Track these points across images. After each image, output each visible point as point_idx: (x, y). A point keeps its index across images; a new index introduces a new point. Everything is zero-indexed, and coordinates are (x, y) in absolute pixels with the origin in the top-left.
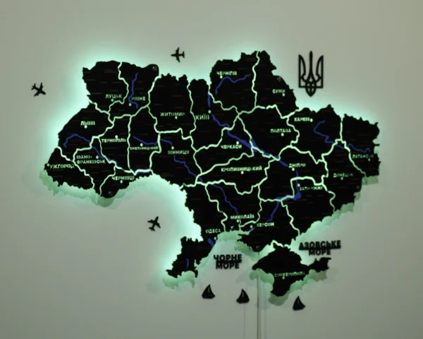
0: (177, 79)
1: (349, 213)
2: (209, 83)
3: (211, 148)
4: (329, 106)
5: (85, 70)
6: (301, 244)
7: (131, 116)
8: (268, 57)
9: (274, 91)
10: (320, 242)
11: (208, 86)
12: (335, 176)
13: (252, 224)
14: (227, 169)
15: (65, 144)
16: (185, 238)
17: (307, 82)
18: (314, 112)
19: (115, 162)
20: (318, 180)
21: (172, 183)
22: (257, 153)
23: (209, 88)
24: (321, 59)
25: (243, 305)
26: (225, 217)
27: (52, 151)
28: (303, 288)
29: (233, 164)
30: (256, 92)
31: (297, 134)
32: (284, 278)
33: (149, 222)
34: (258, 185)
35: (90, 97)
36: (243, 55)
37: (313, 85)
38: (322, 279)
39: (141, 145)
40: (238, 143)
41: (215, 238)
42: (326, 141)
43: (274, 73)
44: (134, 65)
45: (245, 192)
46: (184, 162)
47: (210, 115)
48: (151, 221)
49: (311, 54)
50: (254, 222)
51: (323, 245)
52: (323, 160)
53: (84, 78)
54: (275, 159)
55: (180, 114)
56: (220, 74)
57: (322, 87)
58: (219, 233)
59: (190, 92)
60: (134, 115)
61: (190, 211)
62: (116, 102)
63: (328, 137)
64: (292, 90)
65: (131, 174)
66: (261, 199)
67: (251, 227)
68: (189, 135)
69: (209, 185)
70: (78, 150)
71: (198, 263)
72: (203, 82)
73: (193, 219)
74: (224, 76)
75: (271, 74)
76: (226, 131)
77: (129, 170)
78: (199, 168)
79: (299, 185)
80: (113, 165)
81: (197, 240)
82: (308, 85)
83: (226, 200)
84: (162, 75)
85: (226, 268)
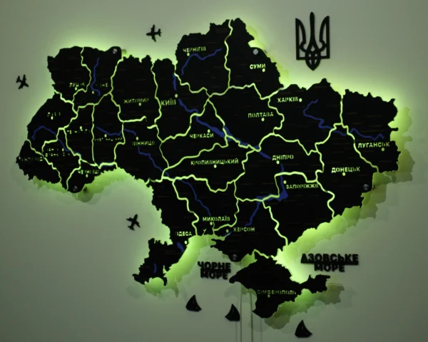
0: (140, 61)
1: (370, 219)
2: (175, 62)
3: (178, 137)
4: (324, 80)
5: (50, 59)
6: (304, 256)
7: (94, 105)
8: (244, 25)
9: (252, 67)
10: (330, 255)
11: (174, 66)
12: (334, 170)
13: (228, 228)
14: (197, 162)
15: (33, 137)
16: (153, 240)
17: (308, 52)
18: (303, 89)
19: (79, 155)
20: (311, 177)
21: (137, 178)
22: (231, 142)
23: (175, 69)
24: (326, 21)
25: (234, 323)
26: (196, 219)
27: (22, 144)
28: (308, 310)
29: (204, 156)
30: (229, 70)
31: (281, 118)
32: (269, 296)
33: (128, 220)
34: (235, 181)
35: (55, 87)
36: (212, 26)
37: (316, 55)
38: (335, 303)
39: (106, 136)
40: (209, 131)
41: (186, 242)
42: (320, 126)
43: (252, 44)
44: (96, 50)
45: (219, 190)
46: (149, 155)
47: (176, 99)
48: (130, 219)
49: (312, 16)
50: (231, 226)
51: (334, 258)
52: (317, 151)
53: (49, 67)
54: (254, 149)
55: (144, 100)
56: (187, 50)
57: (328, 56)
58: (190, 236)
59: (154, 74)
60: (97, 104)
61: (158, 209)
62: (79, 90)
63: (322, 121)
64: (275, 63)
65: (96, 168)
66: (238, 199)
67: (227, 231)
68: (153, 124)
69: (177, 181)
70: (46, 142)
71: (167, 269)
72: (168, 62)
73: (161, 220)
74: (191, 53)
75: (248, 46)
76: (194, 117)
77: (94, 163)
78: (166, 160)
79: (285, 182)
80: (78, 157)
81: (166, 243)
82: (310, 56)
83: (196, 198)
84: (124, 58)
85: (213, 278)
